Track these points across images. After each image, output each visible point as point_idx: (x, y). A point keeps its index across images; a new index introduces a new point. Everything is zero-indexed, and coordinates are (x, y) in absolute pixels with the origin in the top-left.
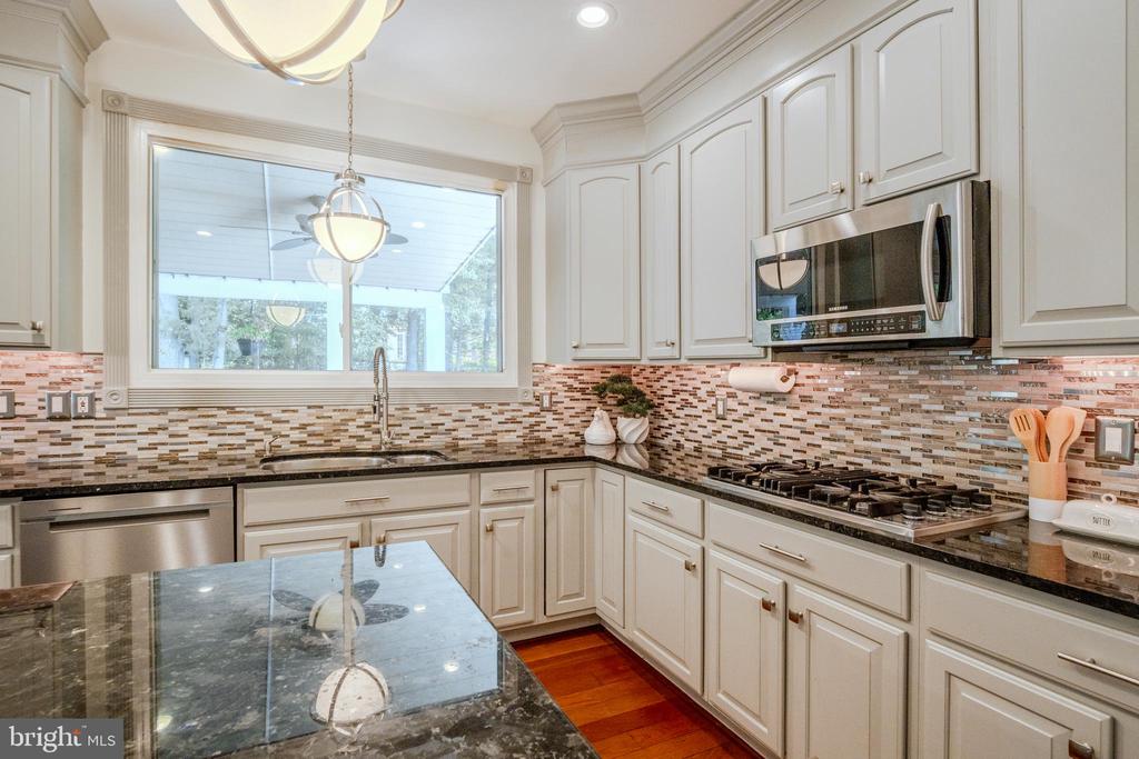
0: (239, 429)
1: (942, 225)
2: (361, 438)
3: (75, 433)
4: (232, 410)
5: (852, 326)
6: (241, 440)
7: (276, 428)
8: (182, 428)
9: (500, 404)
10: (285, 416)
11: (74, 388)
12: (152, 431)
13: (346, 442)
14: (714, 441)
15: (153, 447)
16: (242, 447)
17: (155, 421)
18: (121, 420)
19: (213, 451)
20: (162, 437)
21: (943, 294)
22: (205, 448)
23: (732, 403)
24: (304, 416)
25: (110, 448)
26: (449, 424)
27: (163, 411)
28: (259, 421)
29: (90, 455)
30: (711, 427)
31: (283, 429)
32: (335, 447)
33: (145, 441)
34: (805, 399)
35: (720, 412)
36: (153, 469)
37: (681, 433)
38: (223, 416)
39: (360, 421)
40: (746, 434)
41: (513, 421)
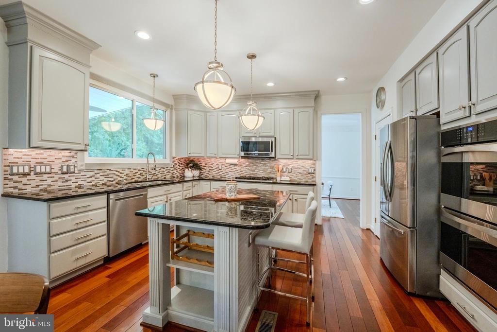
0: (112, 176)
1: (272, 142)
2: (139, 178)
3: (69, 178)
4: (110, 170)
5: (259, 154)
6: (112, 179)
7: (121, 175)
8: (98, 176)
10: (123, 172)
11: (70, 163)
12: (91, 177)
13: (136, 179)
14: (218, 174)
15: (91, 182)
16: (112, 181)
17: (92, 174)
18: (82, 173)
19: (106, 183)
20: (93, 179)
21: (272, 151)
22: (103, 182)
23: (223, 166)
24: (127, 172)
25: (80, 183)
28: (117, 173)
29: (74, 185)
30: (217, 172)
31: (122, 175)
32: (133, 180)
33: (89, 180)
34: (241, 165)
35: (220, 168)
36: (91, 189)
37: (208, 174)
38: (108, 172)
39: (139, 173)
40: (227, 173)
41: (169, 172)
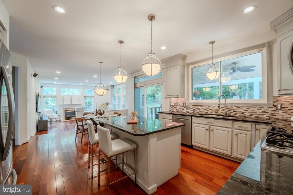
0: (202, 109)
3: (184, 108)
4: (201, 106)
6: (202, 111)
7: (207, 109)
8: (195, 108)
9: (260, 107)
10: (208, 107)
11: (184, 102)
12: (191, 109)
13: (219, 113)
15: (191, 111)
16: (202, 112)
17: (192, 107)
18: (188, 107)
19: (198, 112)
20: (192, 109)
22: (197, 112)
24: (212, 108)
25: (187, 110)
26: (243, 111)
27: (193, 106)
28: (205, 108)
29: (185, 111)
31: (208, 110)
32: (217, 114)
33: (191, 110)
36: (191, 114)
38: (200, 107)
39: (222, 109)
